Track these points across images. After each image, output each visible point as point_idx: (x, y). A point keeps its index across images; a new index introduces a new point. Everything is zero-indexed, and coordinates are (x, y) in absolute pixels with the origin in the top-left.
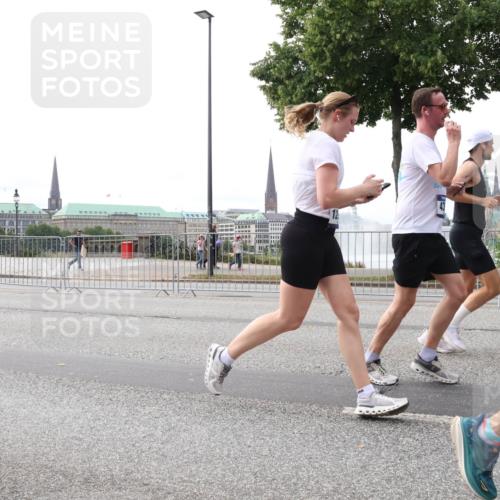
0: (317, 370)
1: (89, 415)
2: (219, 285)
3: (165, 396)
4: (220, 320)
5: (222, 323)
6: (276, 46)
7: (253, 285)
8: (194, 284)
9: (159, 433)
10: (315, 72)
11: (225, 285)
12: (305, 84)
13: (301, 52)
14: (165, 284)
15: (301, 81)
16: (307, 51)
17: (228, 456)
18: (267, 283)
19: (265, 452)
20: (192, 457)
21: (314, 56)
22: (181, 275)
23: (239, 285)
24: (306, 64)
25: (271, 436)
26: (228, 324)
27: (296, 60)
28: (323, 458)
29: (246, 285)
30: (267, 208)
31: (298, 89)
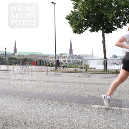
0: (83, 95)
1: (25, 106)
2: (58, 73)
3: (44, 101)
4: (58, 82)
5: (59, 83)
6: (72, 11)
7: (67, 73)
8: (52, 73)
9: (43, 111)
10: (82, 18)
11: (60, 73)
12: (80, 21)
13: (78, 13)
14: (44, 73)
15: (78, 20)
16: (80, 13)
17: (61, 117)
18: (70, 72)
19: (71, 116)
20: (52, 117)
21: (82, 14)
22: (48, 70)
23: (63, 73)
24: (80, 16)
25: (72, 112)
26: (60, 83)
27: (77, 15)
28: (85, 118)
29: (65, 73)
30: (70, 53)
31: (78, 22)
